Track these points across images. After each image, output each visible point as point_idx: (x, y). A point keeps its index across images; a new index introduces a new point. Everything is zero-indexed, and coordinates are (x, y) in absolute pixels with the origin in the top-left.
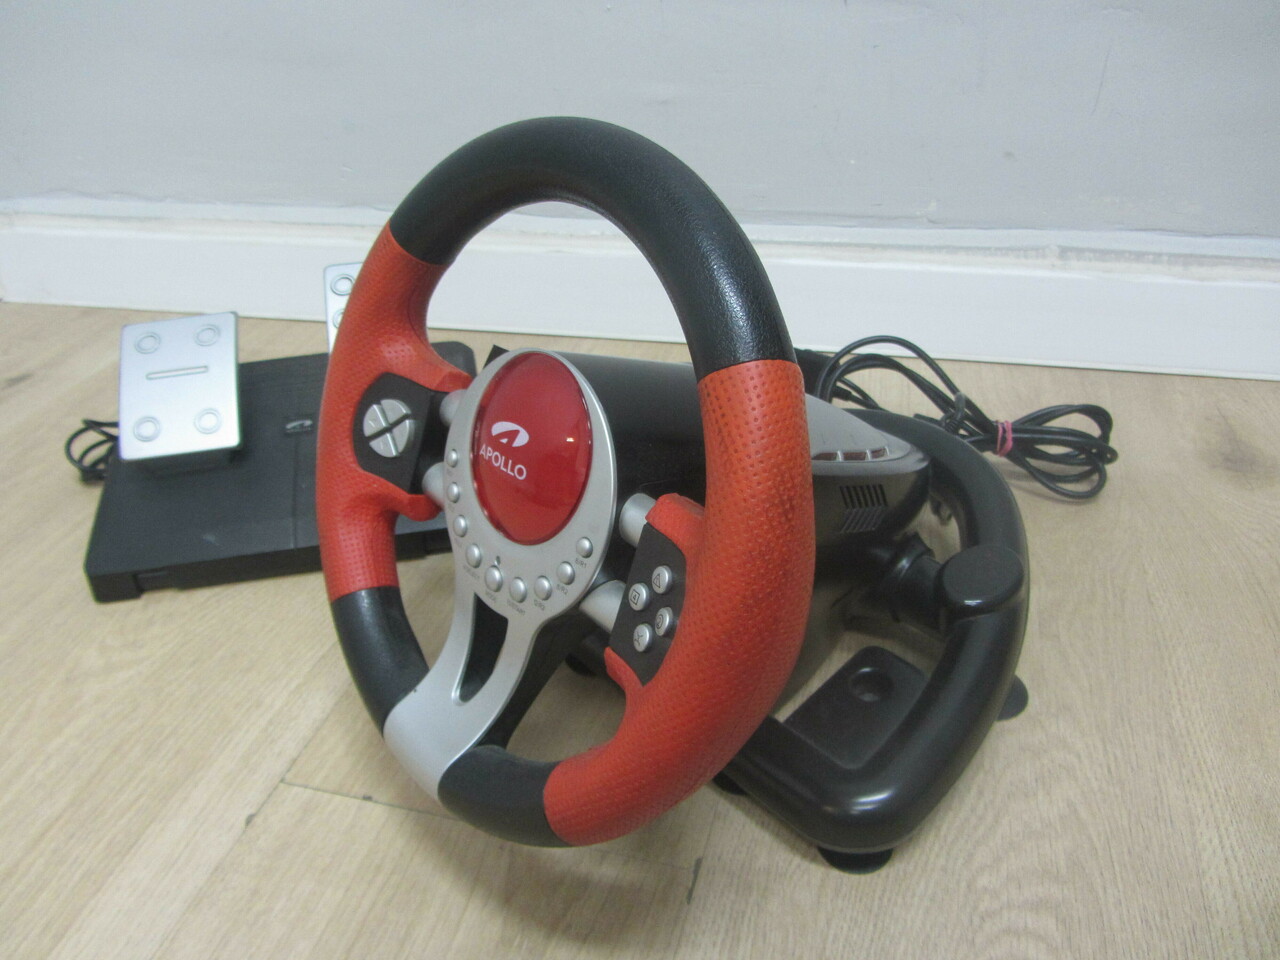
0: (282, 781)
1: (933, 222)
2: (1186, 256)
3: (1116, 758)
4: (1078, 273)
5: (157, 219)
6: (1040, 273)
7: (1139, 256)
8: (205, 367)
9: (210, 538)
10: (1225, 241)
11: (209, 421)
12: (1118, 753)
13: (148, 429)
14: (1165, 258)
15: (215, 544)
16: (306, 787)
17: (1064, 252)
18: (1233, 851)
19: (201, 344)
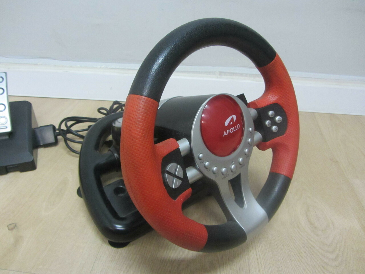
4: (224, 79)
6: (214, 79)
14: (248, 75)
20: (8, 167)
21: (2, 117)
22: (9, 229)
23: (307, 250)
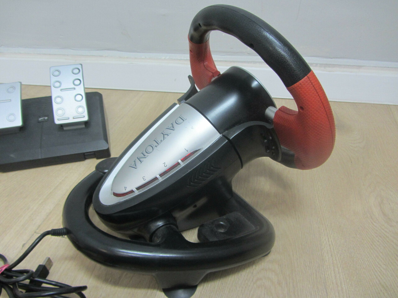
0: (35, 232)
8: (10, 100)
9: (12, 155)
11: (12, 118)
15: (14, 157)
18: (332, 242)
19: (9, 92)
20: (86, 154)
21: (80, 107)
23: (380, 240)
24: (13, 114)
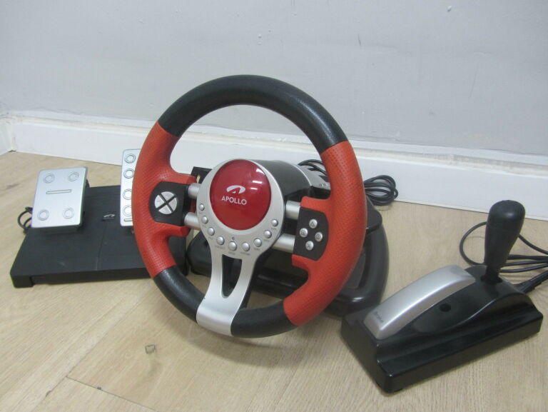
0: (67, 376)
1: (398, 141)
2: (511, 162)
3: (436, 403)
4: (461, 167)
5: (77, 121)
6: (444, 166)
7: (490, 161)
8: (71, 190)
9: (63, 264)
10: (530, 157)
11: (69, 214)
12: (438, 400)
13: (43, 215)
14: (502, 163)
15: (64, 266)
16: (75, 380)
17: (456, 158)
19: (70, 180)
22: (147, 352)
24: (70, 209)
